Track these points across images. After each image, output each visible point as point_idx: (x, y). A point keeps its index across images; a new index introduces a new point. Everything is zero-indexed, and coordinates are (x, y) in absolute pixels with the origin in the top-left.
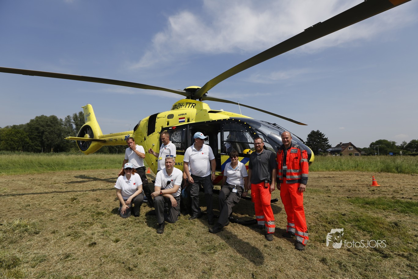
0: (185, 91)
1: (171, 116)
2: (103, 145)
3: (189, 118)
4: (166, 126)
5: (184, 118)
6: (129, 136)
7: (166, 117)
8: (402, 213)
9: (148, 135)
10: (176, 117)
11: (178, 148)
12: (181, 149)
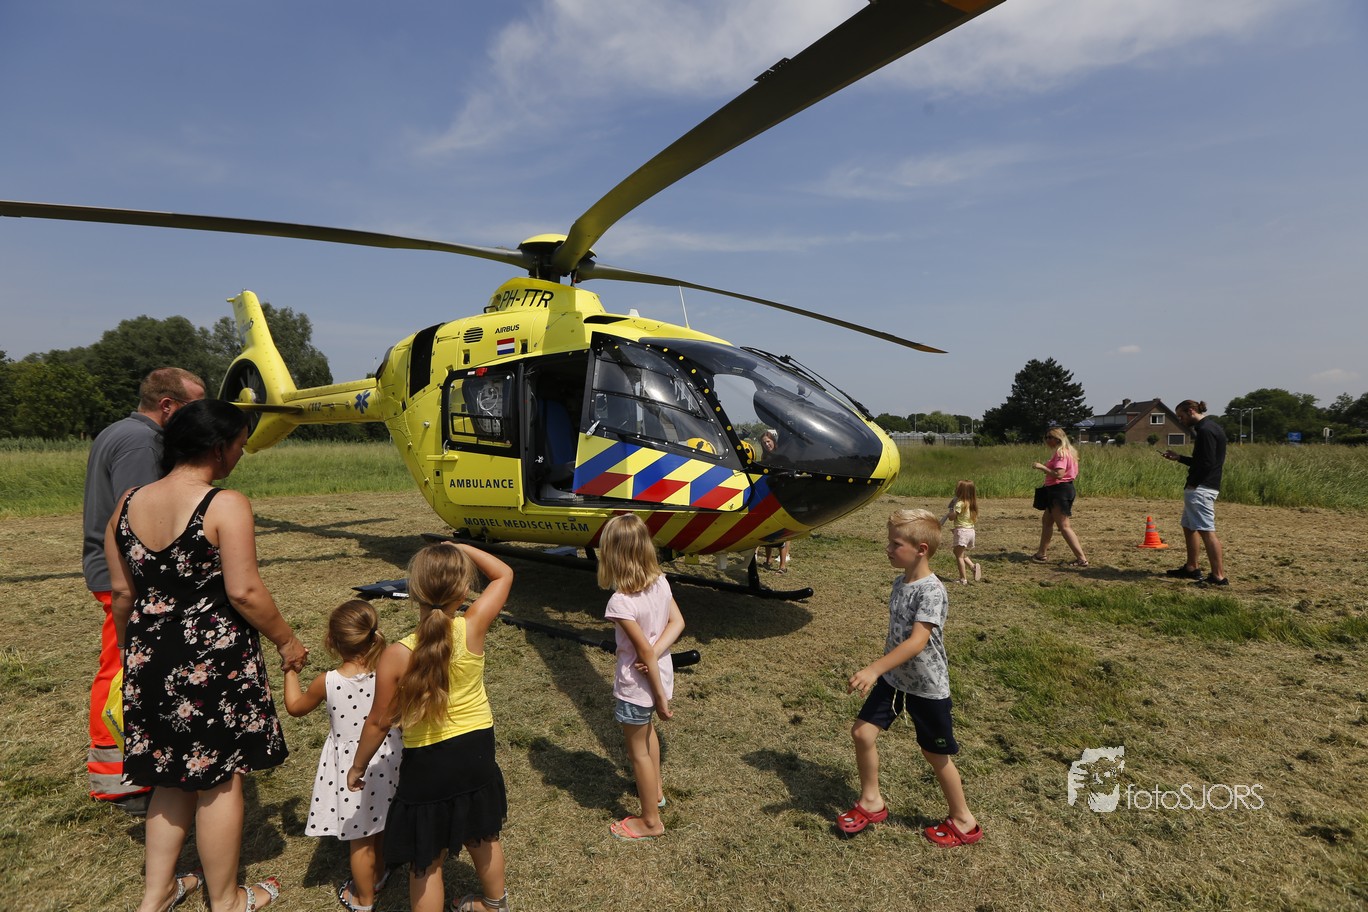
0: (520, 253)
1: (474, 335)
2: (297, 422)
3: (526, 341)
4: (463, 366)
5: (511, 340)
6: (369, 395)
7: (462, 335)
8: (1166, 632)
9: (412, 394)
10: (490, 336)
11: (492, 437)
12: (500, 439)
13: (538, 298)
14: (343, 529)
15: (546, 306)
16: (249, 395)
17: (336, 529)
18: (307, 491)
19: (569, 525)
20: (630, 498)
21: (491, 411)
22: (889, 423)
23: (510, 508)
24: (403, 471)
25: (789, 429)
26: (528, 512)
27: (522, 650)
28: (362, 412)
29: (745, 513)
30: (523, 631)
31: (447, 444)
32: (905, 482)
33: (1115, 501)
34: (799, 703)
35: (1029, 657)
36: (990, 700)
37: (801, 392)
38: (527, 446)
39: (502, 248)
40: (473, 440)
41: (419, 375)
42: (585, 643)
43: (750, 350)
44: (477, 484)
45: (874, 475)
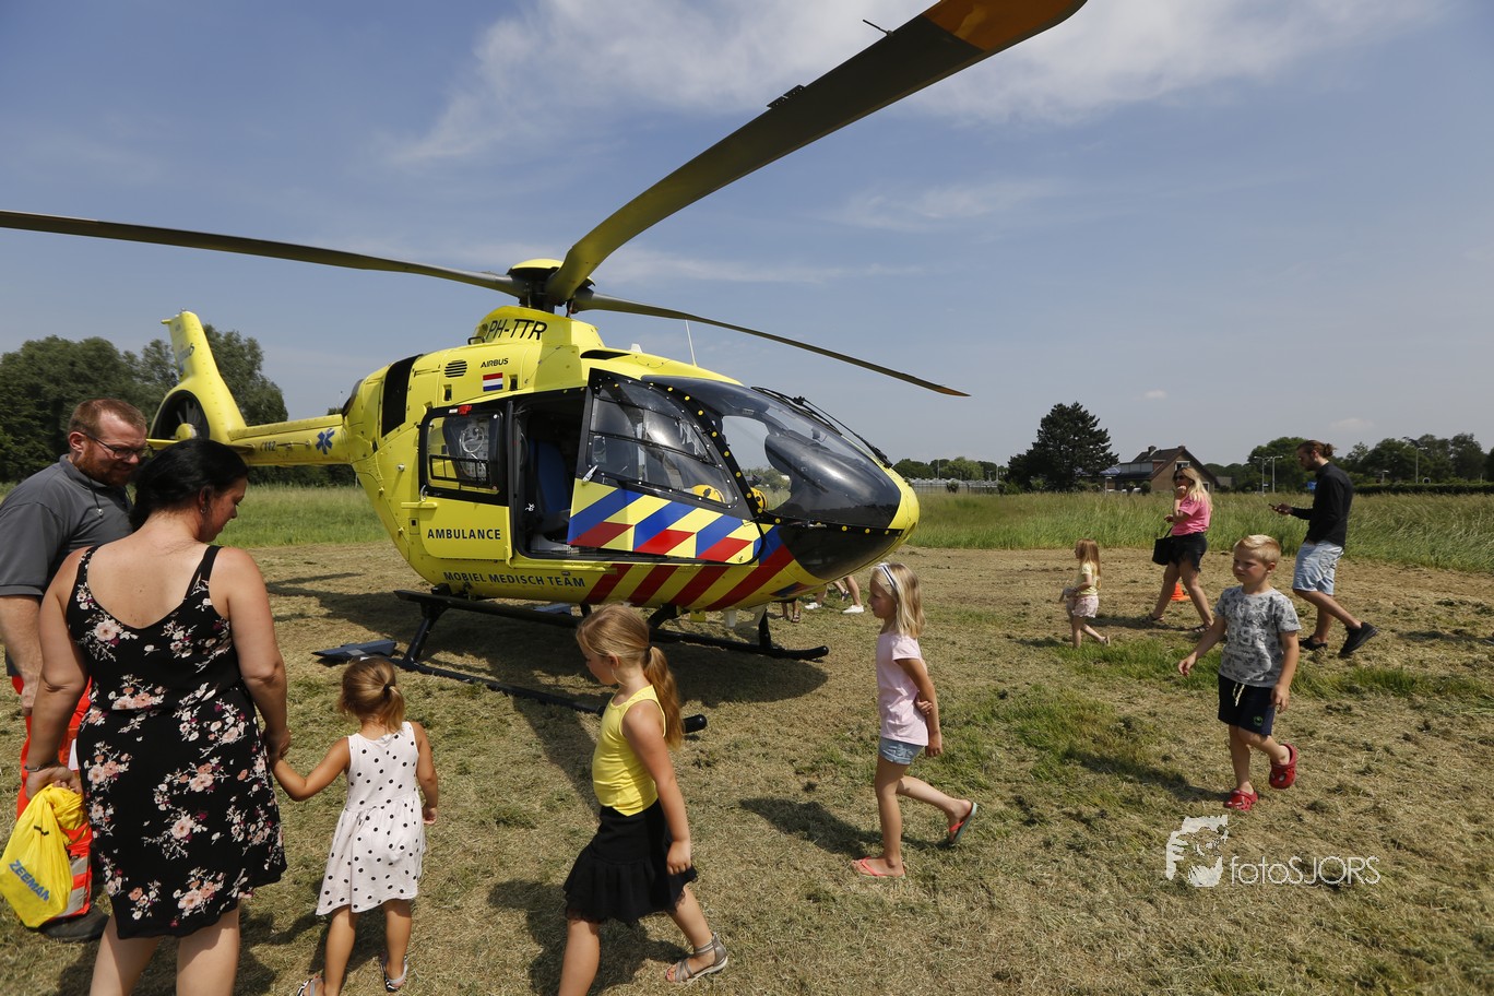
0: (509, 279)
1: (456, 369)
3: (516, 376)
4: (444, 403)
5: (499, 376)
6: (333, 433)
7: (443, 369)
8: (1186, 687)
9: (384, 433)
10: (474, 371)
11: (476, 482)
12: (486, 485)
13: (530, 329)
14: (301, 586)
15: (538, 338)
16: (188, 431)
17: (292, 586)
18: (256, 543)
19: (562, 579)
20: (631, 550)
21: (476, 454)
22: (909, 470)
23: (496, 561)
24: (373, 519)
25: (803, 475)
26: (517, 565)
27: (510, 719)
28: (325, 452)
29: (755, 566)
30: (511, 697)
31: (425, 490)
32: (927, 532)
33: (1140, 552)
34: (812, 769)
35: (1050, 714)
36: (1010, 760)
37: (816, 436)
38: (516, 492)
39: (489, 273)
40: (455, 486)
41: (393, 413)
42: (580, 709)
43: (761, 391)
44: (459, 534)
45: (892, 526)
